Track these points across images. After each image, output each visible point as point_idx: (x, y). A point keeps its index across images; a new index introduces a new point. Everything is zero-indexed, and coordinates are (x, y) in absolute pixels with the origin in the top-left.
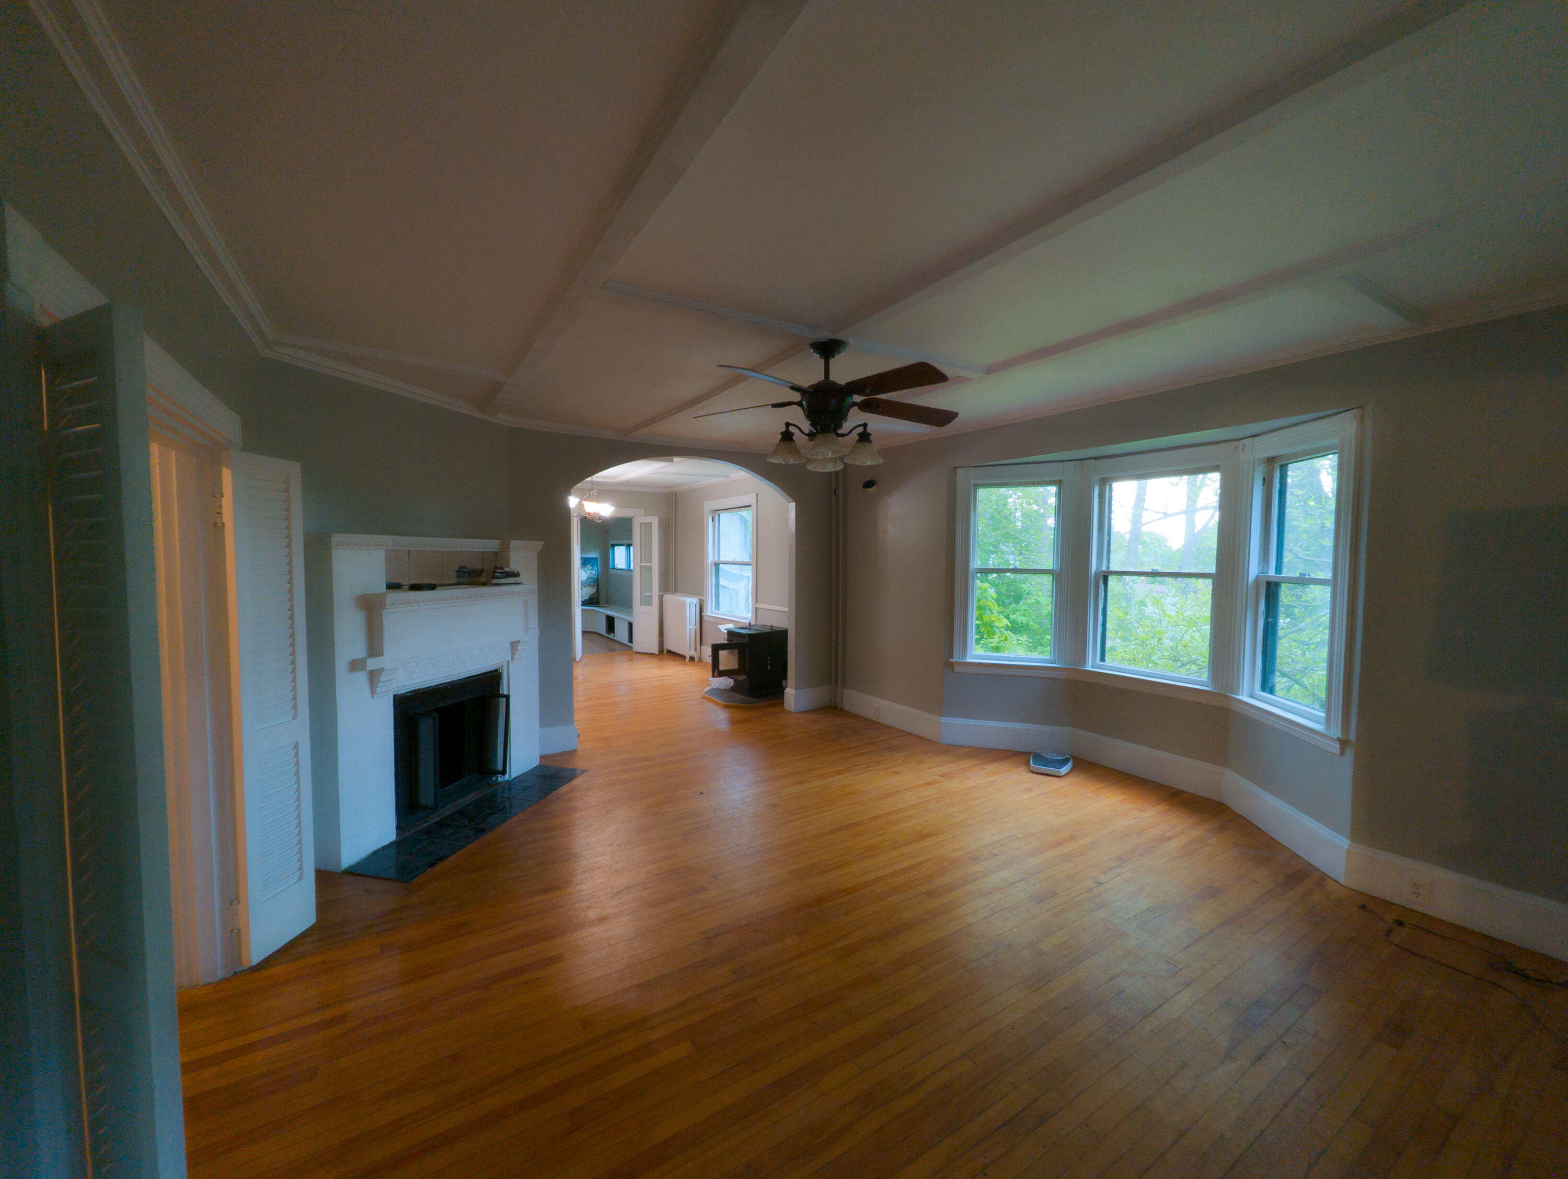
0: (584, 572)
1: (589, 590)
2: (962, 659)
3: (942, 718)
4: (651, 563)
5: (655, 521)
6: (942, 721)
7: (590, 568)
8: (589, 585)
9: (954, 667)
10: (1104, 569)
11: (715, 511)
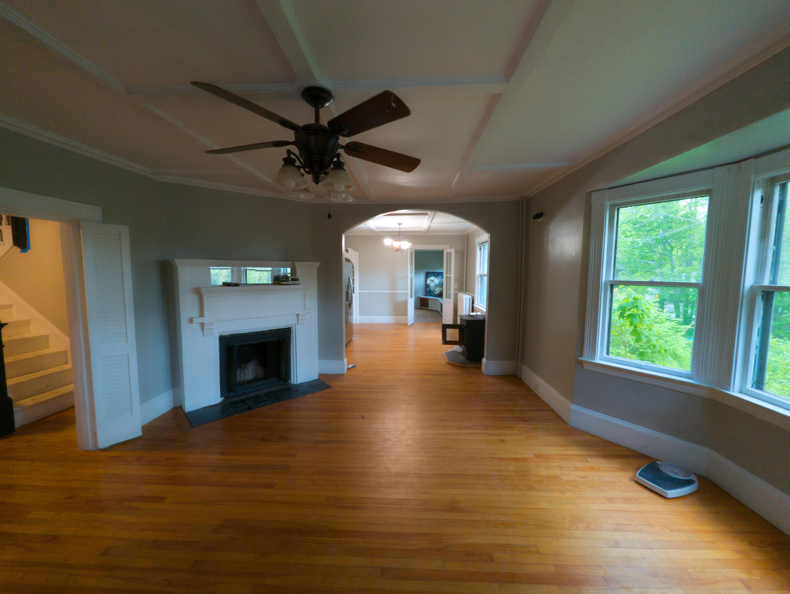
0: (437, 280)
1: (440, 289)
2: (591, 359)
3: (573, 405)
4: (451, 275)
5: (453, 251)
6: (572, 407)
7: (441, 277)
8: (440, 286)
9: (584, 365)
10: (766, 282)
11: (482, 243)
